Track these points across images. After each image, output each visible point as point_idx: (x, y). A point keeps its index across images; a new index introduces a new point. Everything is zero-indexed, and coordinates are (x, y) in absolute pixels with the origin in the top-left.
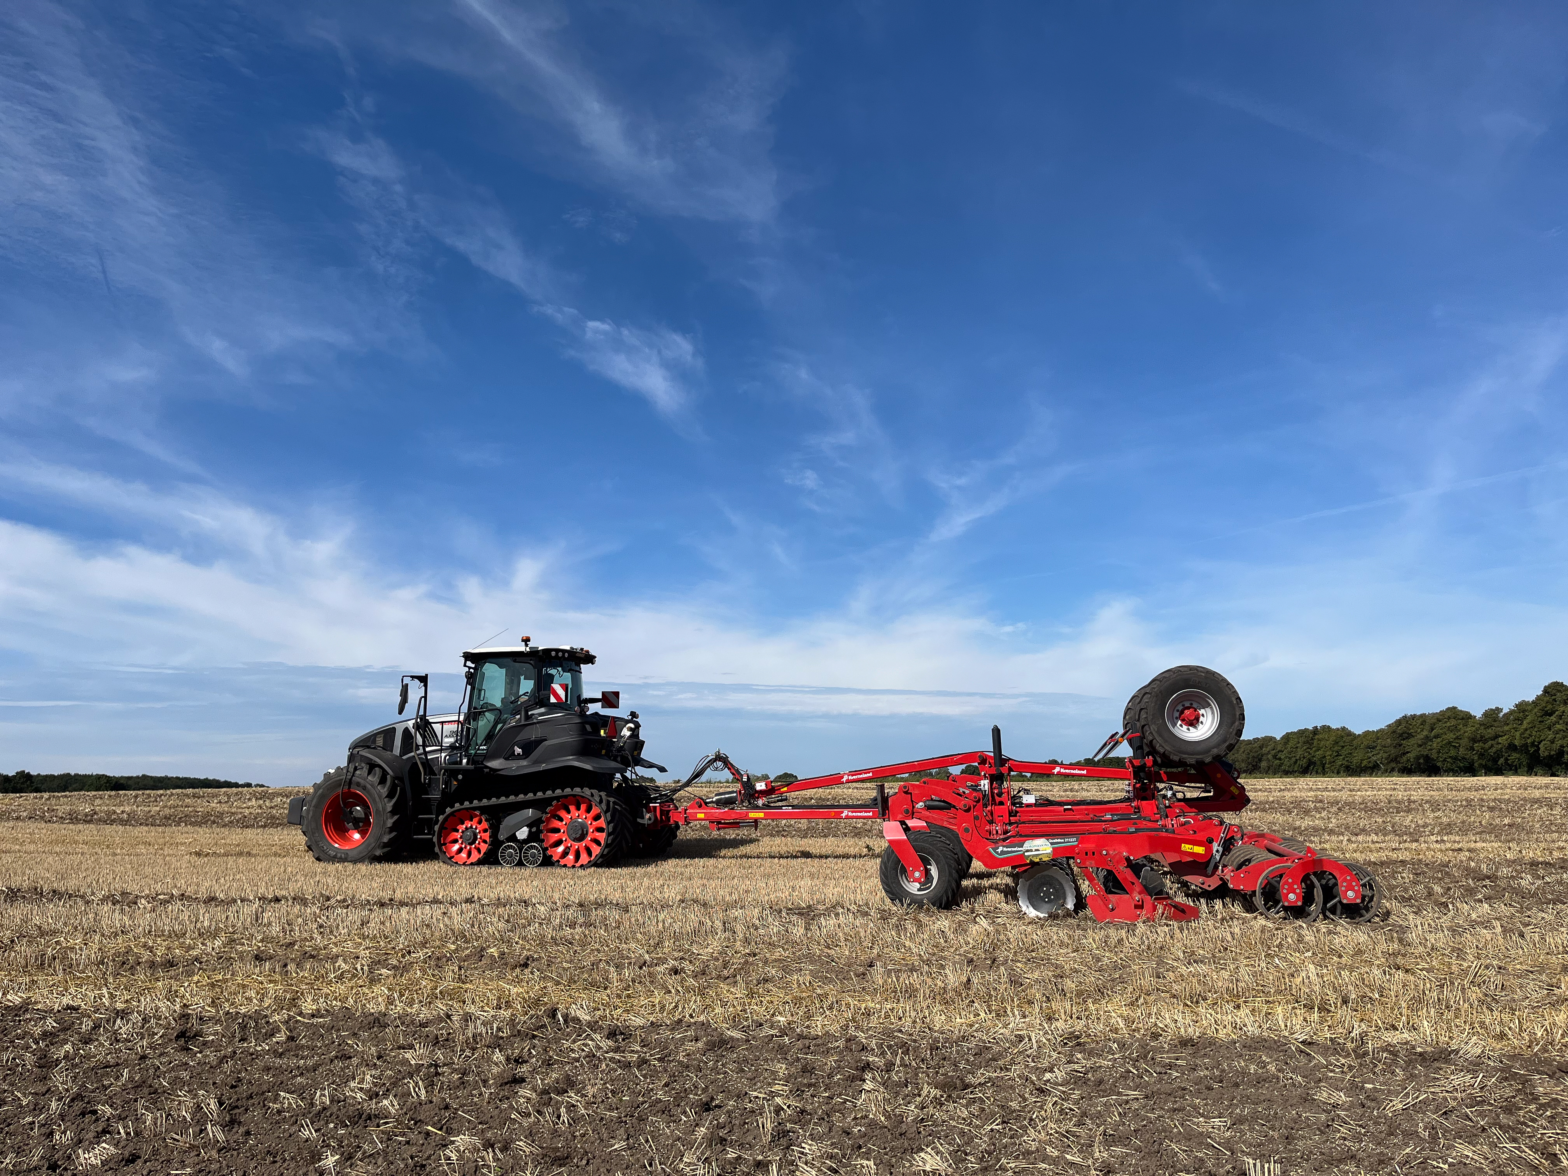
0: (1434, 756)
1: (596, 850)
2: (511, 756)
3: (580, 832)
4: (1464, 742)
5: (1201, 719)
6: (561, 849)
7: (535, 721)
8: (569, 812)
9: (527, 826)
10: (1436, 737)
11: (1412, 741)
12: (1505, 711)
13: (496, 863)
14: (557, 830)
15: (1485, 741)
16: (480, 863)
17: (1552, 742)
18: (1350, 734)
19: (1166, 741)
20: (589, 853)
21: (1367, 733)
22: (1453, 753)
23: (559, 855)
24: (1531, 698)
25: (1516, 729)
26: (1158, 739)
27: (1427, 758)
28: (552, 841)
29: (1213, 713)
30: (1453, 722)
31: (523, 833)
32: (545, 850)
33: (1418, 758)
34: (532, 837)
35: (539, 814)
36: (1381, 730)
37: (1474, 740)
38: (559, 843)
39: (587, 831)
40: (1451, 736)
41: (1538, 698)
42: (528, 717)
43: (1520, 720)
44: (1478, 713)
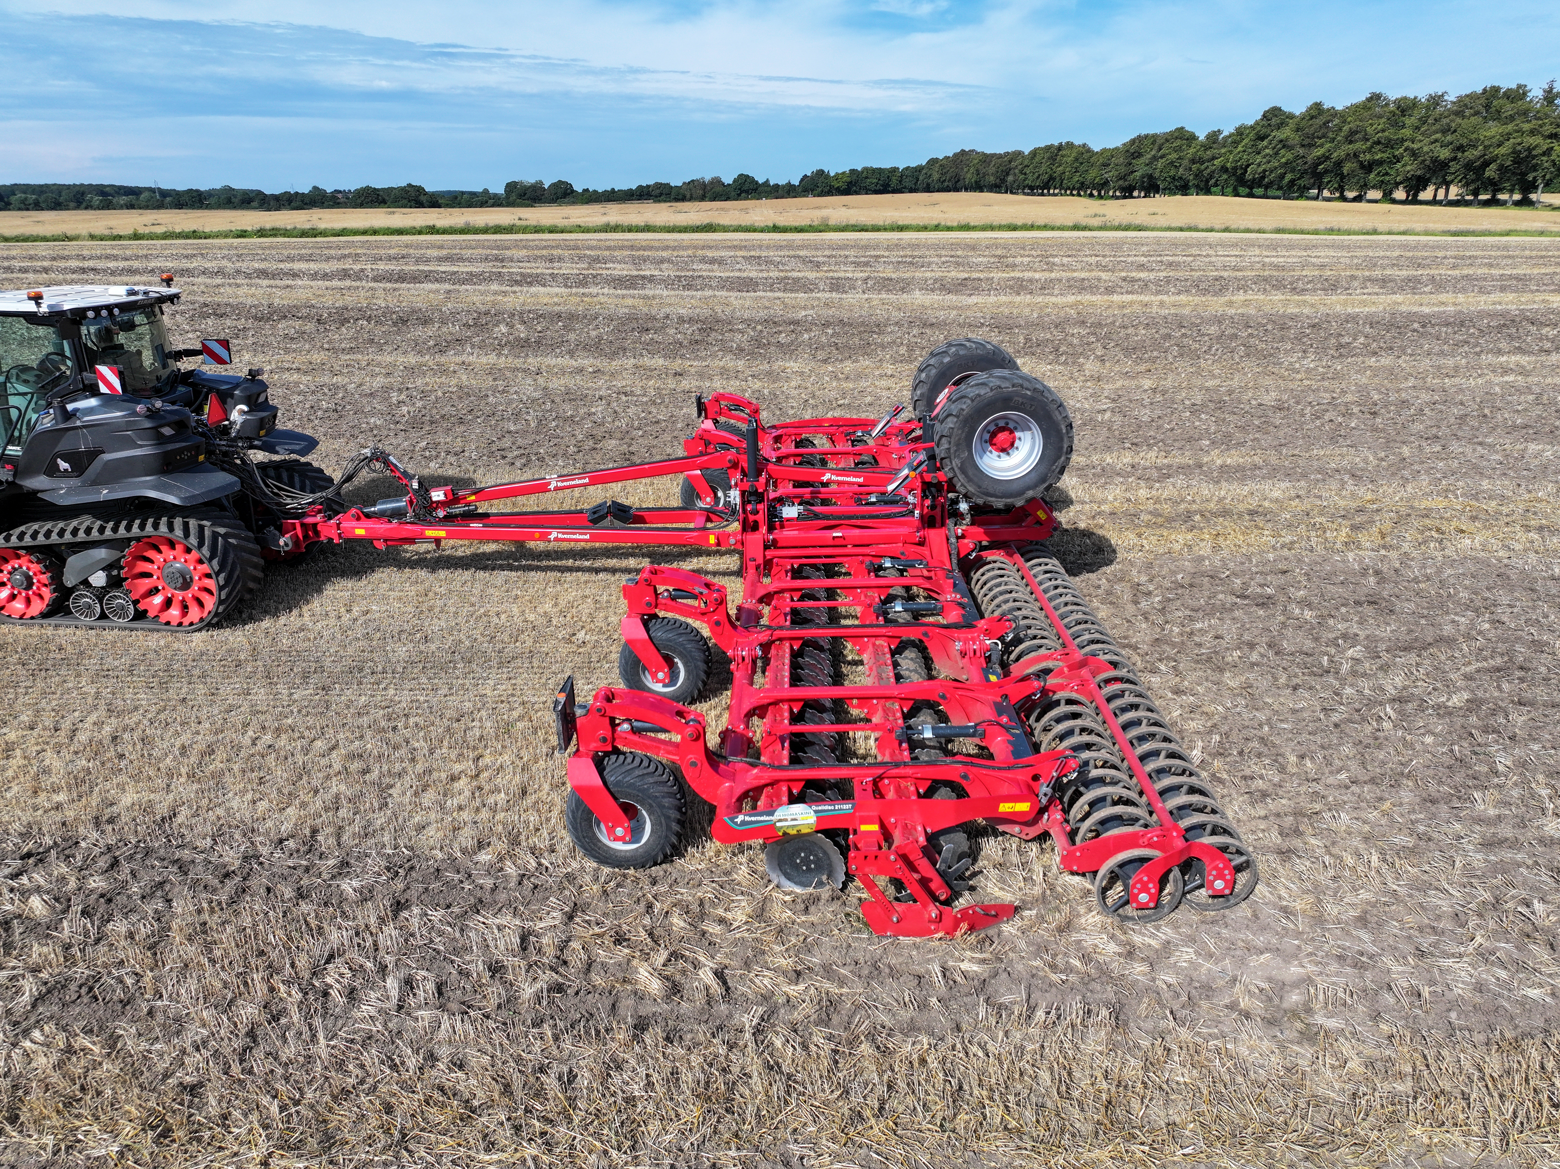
0: (1157, 175)
1: (210, 603)
2: (52, 471)
3: (181, 580)
4: (1185, 162)
5: (1016, 444)
6: (158, 600)
7: (78, 423)
8: (160, 552)
9: (103, 569)
10: (1162, 157)
11: (1142, 160)
12: (1226, 133)
13: (68, 612)
14: (149, 575)
15: (1203, 163)
16: (44, 615)
17: (1259, 165)
18: (1089, 150)
19: (970, 480)
20: (201, 604)
21: (1104, 150)
22: (1172, 173)
23: (158, 608)
24: (1250, 122)
25: (1231, 152)
26: (961, 477)
27: (1151, 177)
28: (142, 590)
29: (1033, 438)
30: (1178, 143)
31: (99, 579)
32: (136, 602)
33: (1143, 177)
34: (115, 583)
35: (116, 554)
36: (1117, 149)
37: (1193, 161)
38: (154, 591)
39: (191, 579)
40: (1174, 156)
41: (1257, 123)
42: (68, 416)
43: (1236, 143)
44: (1202, 136)
